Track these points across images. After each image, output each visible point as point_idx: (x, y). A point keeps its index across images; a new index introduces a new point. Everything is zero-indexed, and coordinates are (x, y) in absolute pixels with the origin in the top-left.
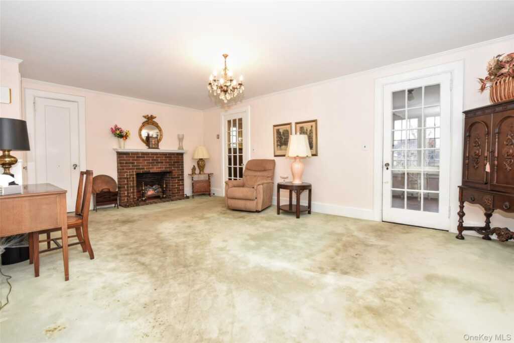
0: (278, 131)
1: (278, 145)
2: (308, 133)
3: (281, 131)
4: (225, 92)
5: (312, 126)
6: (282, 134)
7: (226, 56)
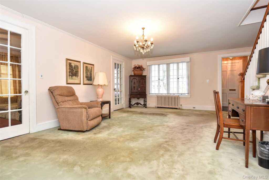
0: (70, 64)
1: (69, 75)
2: (90, 71)
3: (73, 65)
4: (143, 48)
5: (92, 68)
6: (73, 67)
7: (143, 29)
